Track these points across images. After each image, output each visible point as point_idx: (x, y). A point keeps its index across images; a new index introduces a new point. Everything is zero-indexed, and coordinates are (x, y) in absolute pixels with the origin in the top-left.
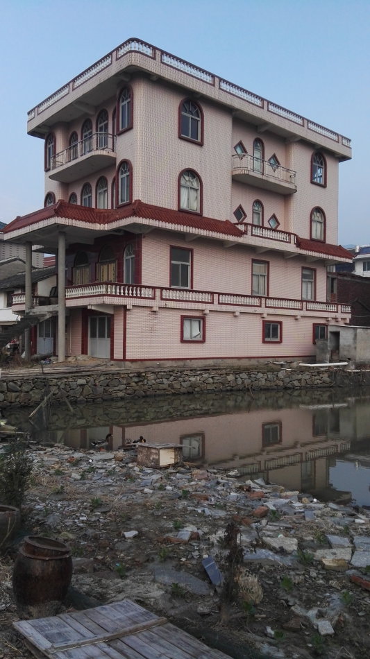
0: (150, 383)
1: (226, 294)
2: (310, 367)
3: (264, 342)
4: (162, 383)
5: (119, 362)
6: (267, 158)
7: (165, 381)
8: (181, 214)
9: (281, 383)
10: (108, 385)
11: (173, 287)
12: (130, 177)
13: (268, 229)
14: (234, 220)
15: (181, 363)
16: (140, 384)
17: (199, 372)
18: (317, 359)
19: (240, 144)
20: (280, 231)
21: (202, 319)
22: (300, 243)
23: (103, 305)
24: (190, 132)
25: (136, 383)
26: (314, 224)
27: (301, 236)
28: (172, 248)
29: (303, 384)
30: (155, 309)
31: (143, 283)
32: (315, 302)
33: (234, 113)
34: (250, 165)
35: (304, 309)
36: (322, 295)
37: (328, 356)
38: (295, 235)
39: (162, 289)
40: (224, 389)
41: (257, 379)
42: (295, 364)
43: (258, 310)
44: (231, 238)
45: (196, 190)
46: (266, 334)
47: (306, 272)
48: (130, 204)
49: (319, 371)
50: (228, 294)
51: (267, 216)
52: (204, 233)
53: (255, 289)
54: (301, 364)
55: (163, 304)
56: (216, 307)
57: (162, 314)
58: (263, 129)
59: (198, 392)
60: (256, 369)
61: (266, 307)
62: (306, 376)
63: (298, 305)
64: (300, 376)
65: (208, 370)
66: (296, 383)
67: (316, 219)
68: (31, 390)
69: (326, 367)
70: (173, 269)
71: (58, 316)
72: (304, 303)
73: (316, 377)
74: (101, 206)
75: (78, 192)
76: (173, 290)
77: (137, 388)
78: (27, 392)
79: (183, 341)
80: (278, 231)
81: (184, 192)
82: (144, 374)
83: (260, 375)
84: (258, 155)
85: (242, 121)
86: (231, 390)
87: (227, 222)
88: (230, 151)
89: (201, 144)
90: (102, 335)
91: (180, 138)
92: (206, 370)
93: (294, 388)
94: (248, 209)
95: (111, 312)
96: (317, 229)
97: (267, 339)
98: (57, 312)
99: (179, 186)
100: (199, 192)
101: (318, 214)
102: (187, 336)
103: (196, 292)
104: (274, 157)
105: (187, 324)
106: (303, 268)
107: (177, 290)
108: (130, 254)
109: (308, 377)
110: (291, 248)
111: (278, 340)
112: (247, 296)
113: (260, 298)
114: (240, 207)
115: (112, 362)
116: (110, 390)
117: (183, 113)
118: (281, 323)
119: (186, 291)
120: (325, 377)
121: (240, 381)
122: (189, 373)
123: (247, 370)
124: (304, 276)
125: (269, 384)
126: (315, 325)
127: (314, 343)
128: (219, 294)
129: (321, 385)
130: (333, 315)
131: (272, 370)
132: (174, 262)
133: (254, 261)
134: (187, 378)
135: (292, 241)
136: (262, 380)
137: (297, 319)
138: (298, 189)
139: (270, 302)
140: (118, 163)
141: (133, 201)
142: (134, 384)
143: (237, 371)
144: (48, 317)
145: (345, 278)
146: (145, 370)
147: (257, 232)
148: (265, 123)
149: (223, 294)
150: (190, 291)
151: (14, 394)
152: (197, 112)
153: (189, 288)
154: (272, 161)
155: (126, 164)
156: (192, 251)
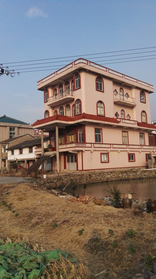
0: (93, 178)
1: (115, 144)
2: (147, 170)
3: (129, 161)
4: (97, 178)
5: (81, 171)
6: (124, 95)
7: (98, 177)
8: (98, 117)
9: (138, 177)
10: (80, 180)
11: (96, 143)
12: (80, 105)
13: (127, 120)
14: (115, 118)
15: (101, 171)
16: (90, 179)
17: (109, 174)
18: (149, 167)
19: (115, 90)
20: (131, 120)
21: (107, 154)
22: (139, 124)
23: (75, 151)
24: (99, 88)
25: (89, 178)
26: (143, 117)
27: (138, 122)
28: (95, 129)
29: (146, 177)
30: (92, 151)
31: (87, 142)
32: (145, 146)
33: (113, 80)
34: (119, 98)
35: (142, 148)
36: (147, 143)
37: (153, 166)
38: (137, 121)
39: (94, 143)
40: (118, 180)
41: (130, 176)
42: (142, 170)
43: (126, 150)
44: (116, 124)
45: (102, 108)
46: (129, 159)
47: (141, 135)
48: (81, 114)
49: (151, 172)
50: (116, 144)
51: (126, 115)
52: (106, 123)
53: (124, 142)
54: (144, 169)
55: (94, 149)
56: (112, 149)
57: (94, 152)
58: (123, 85)
59: (110, 181)
60: (129, 172)
61: (129, 148)
62: (147, 173)
63: (140, 147)
64: (145, 174)
65: (112, 173)
66: (144, 176)
67: (143, 115)
68: (57, 182)
69: (153, 170)
70: (96, 136)
71: (56, 155)
72: (142, 146)
73: (151, 174)
74: (67, 115)
75: (58, 110)
76: (96, 144)
77: (89, 180)
78: (56, 183)
79: (102, 162)
80: (130, 120)
81: (99, 109)
82: (91, 175)
83: (131, 174)
84: (121, 93)
85: (116, 82)
86: (121, 180)
87: (113, 118)
88: (113, 93)
89: (103, 92)
90: (72, 161)
91: (97, 90)
92: (111, 172)
93: (143, 178)
94: (119, 113)
95: (76, 153)
96: (144, 118)
97: (130, 160)
98: (56, 154)
99: (97, 107)
100: (103, 108)
101: (144, 113)
102: (103, 160)
103: (104, 144)
104: (127, 94)
105: (102, 156)
106: (140, 133)
107: (97, 144)
108: (81, 132)
109: (147, 174)
110: (136, 126)
111: (134, 160)
112: (121, 145)
113: (127, 145)
114: (117, 112)
115: (78, 171)
116: (81, 181)
117: (97, 82)
118: (134, 154)
119: (101, 144)
120: (154, 173)
121: (124, 177)
122: (106, 174)
123: (126, 172)
124: (140, 136)
125: (134, 177)
126: (146, 154)
127: (147, 161)
128: (113, 144)
129: (153, 177)
130: (152, 150)
131: (134, 172)
132: (96, 134)
133: (123, 132)
134: (105, 176)
135: (136, 124)
136: (131, 176)
137: (140, 152)
138: (137, 105)
139: (130, 147)
140: (75, 100)
141: (82, 113)
142: (88, 179)
143: (122, 172)
144: (52, 156)
145: (151, 135)
146: (91, 173)
147: (124, 121)
148: (124, 82)
149: (114, 144)
150: (102, 144)
151: (52, 183)
152: (101, 81)
153: (101, 143)
154: (126, 95)
155: (79, 101)
156: (102, 129)
